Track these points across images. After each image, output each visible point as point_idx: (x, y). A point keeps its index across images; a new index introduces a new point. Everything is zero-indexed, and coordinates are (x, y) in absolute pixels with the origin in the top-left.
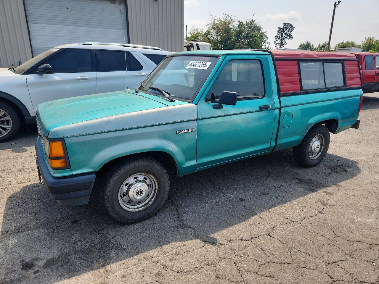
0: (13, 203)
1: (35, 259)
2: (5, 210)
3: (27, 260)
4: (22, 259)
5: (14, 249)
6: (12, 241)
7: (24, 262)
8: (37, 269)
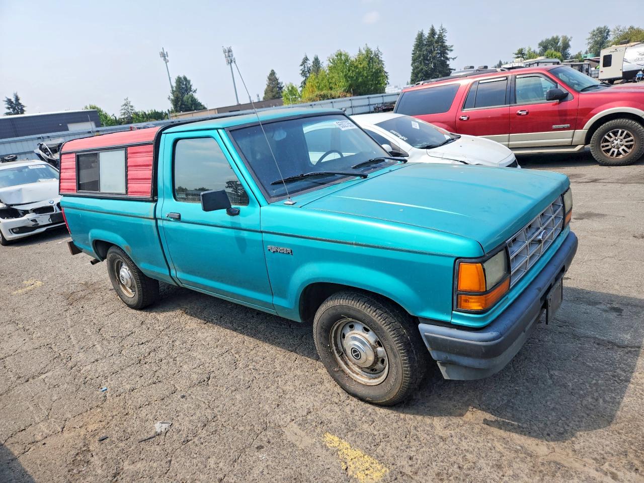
0: (605, 401)
1: (606, 311)
2: (624, 393)
3: (615, 314)
4: (620, 316)
5: (626, 329)
6: (627, 337)
7: (618, 314)
8: (609, 305)
